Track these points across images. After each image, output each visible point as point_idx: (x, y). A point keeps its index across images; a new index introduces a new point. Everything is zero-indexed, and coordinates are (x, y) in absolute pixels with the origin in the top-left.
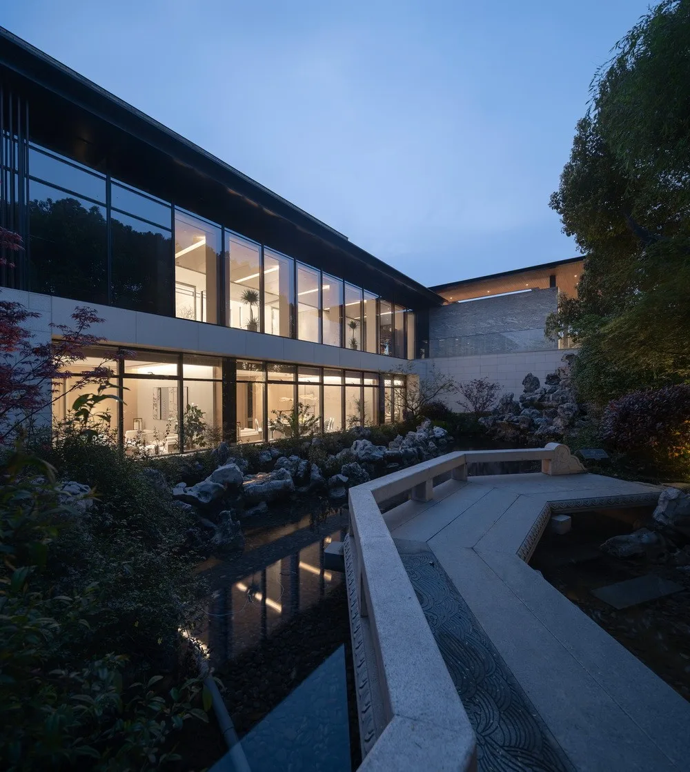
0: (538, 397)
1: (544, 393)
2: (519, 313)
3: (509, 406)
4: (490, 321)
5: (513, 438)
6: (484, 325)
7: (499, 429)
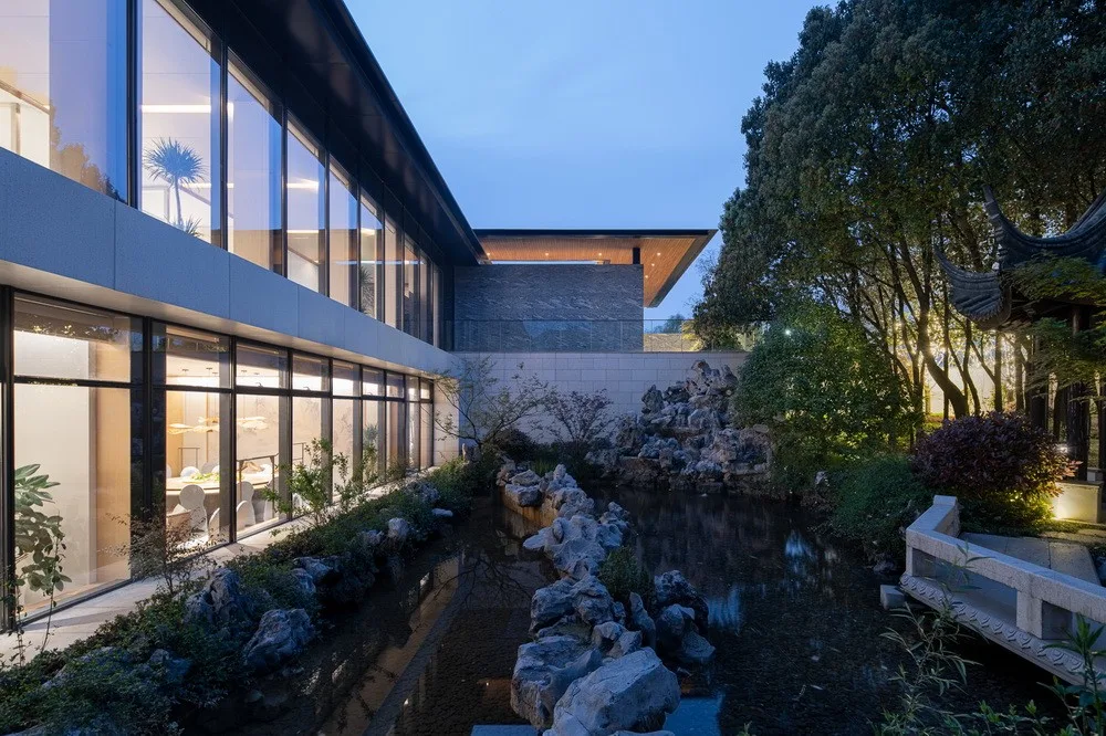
0: (668, 419)
1: (674, 413)
2: (594, 295)
3: (632, 434)
4: (554, 301)
5: (650, 482)
6: (544, 305)
7: (622, 470)
